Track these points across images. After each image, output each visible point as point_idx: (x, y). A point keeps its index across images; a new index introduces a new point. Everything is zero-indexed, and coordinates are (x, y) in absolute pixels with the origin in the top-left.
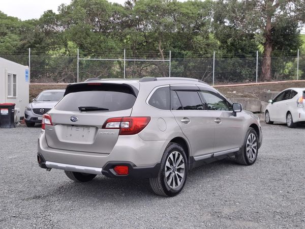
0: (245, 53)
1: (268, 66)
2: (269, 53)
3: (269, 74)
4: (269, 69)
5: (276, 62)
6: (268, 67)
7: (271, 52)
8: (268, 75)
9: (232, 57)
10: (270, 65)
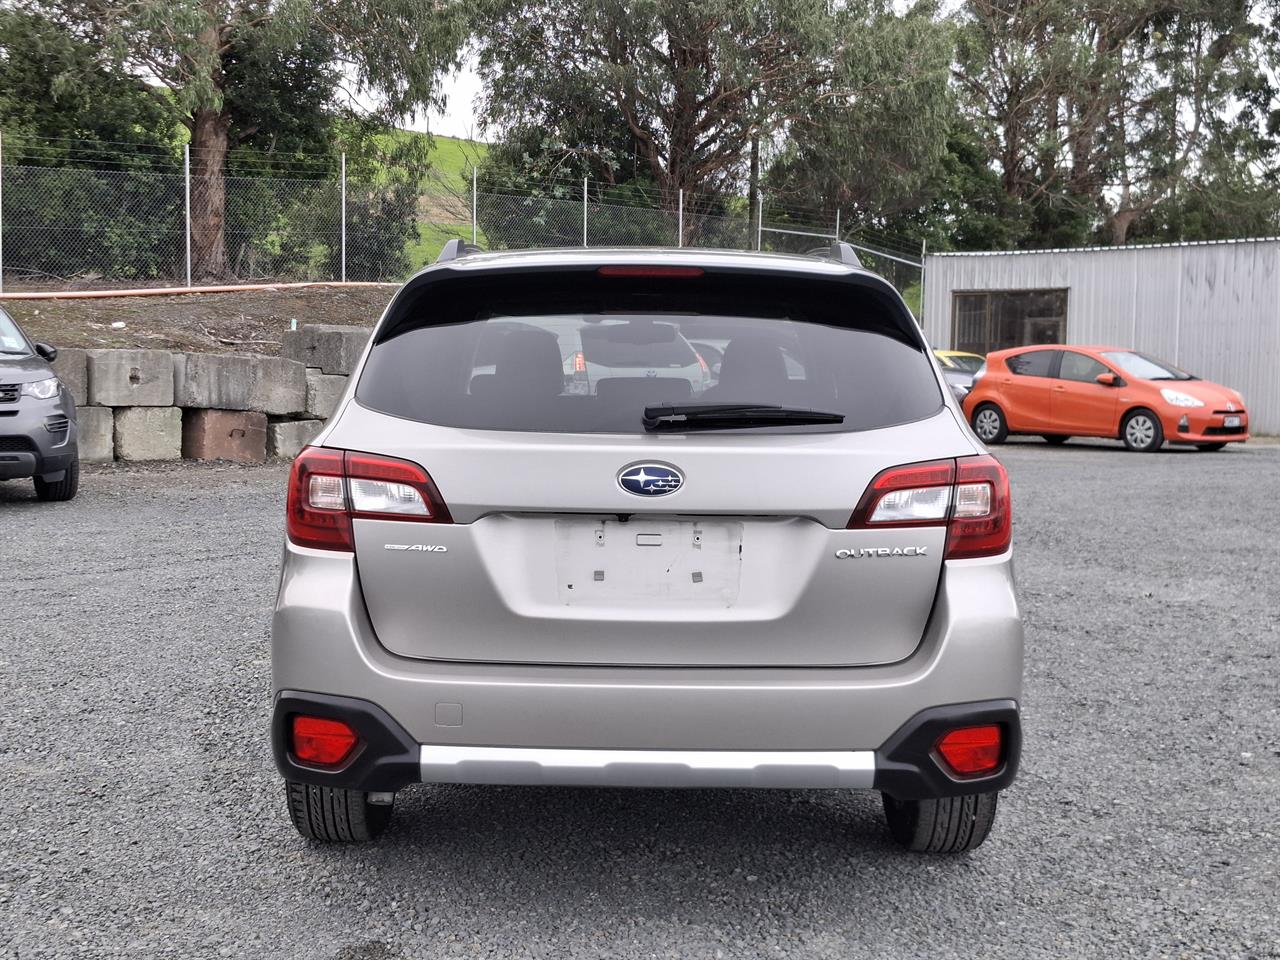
0: (121, 149)
1: (217, 214)
2: (219, 158)
3: (222, 249)
4: (218, 227)
5: (247, 200)
6: (213, 221)
7: (226, 155)
8: (218, 254)
9: (60, 164)
10: (222, 210)
